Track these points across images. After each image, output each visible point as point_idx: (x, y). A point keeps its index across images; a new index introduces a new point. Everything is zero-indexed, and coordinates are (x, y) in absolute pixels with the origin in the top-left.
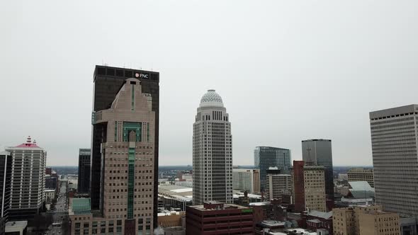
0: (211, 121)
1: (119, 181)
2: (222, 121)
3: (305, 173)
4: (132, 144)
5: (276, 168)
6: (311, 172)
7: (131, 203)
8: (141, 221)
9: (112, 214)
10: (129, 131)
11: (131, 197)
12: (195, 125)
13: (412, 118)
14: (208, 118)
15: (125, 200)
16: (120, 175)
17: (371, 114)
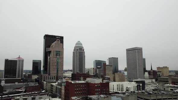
0: (79, 51)
1: (55, 66)
2: (82, 51)
3: (106, 67)
4: (58, 57)
5: (100, 67)
6: (108, 67)
7: (57, 72)
8: (60, 77)
9: (53, 74)
10: (57, 53)
11: (57, 70)
12: (73, 52)
13: (136, 51)
14: (78, 50)
15: (56, 71)
16: (55, 65)
17: (127, 49)
